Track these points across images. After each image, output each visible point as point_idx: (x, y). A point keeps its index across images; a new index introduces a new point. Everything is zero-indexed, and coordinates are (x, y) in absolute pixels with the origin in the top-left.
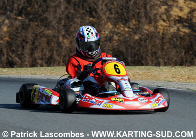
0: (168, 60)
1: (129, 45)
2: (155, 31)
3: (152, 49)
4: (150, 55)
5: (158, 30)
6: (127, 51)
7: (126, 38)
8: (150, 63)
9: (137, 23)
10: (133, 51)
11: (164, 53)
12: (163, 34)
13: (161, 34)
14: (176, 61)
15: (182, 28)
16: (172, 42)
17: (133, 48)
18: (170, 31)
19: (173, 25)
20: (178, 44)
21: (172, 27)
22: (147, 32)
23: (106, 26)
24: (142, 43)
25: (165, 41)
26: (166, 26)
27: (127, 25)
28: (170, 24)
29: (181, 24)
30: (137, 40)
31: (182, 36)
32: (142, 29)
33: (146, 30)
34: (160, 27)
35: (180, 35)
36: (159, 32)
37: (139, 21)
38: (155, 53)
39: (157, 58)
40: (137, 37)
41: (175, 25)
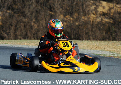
0: (95, 37)
1: (73, 28)
2: (88, 20)
3: (86, 31)
4: (84, 34)
5: (90, 20)
6: (71, 31)
7: (71, 24)
8: (85, 39)
9: (77, 15)
10: (75, 32)
11: (93, 33)
12: (93, 22)
13: (91, 22)
14: (100, 38)
15: (104, 19)
16: (98, 27)
17: (75, 30)
18: (97, 20)
19: (99, 17)
20: (102, 28)
21: (98, 18)
22: (83, 21)
23: (60, 17)
24: (80, 27)
25: (93, 26)
26: (95, 17)
27: (72, 16)
28: (97, 16)
29: (104, 16)
30: (77, 25)
31: (104, 23)
32: (80, 19)
33: (83, 19)
34: (91, 18)
35: (103, 22)
36: (90, 21)
37: (79, 14)
38: (88, 33)
39: (89, 36)
40: (77, 24)
41: (100, 16)
